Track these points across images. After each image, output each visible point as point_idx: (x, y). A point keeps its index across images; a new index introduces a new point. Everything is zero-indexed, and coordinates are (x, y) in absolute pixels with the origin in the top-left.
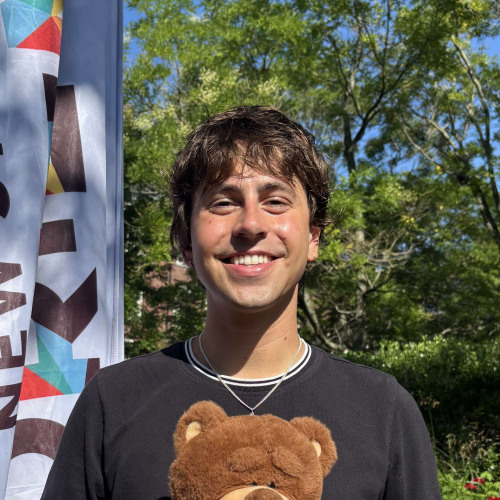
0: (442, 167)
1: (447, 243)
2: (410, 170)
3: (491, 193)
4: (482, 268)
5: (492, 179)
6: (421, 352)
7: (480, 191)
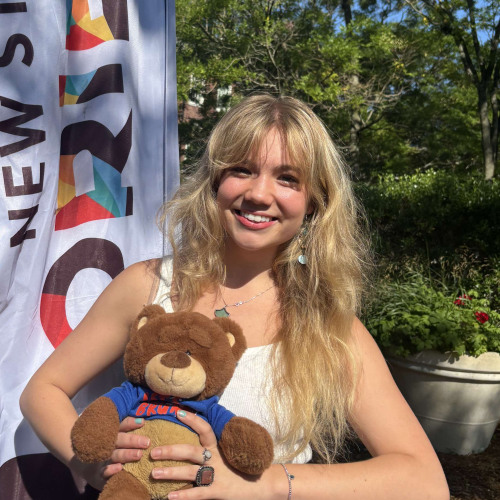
0: (428, 19)
1: (430, 87)
2: (399, 21)
3: (472, 43)
4: (460, 109)
5: (474, 30)
6: (414, 183)
7: (461, 40)
